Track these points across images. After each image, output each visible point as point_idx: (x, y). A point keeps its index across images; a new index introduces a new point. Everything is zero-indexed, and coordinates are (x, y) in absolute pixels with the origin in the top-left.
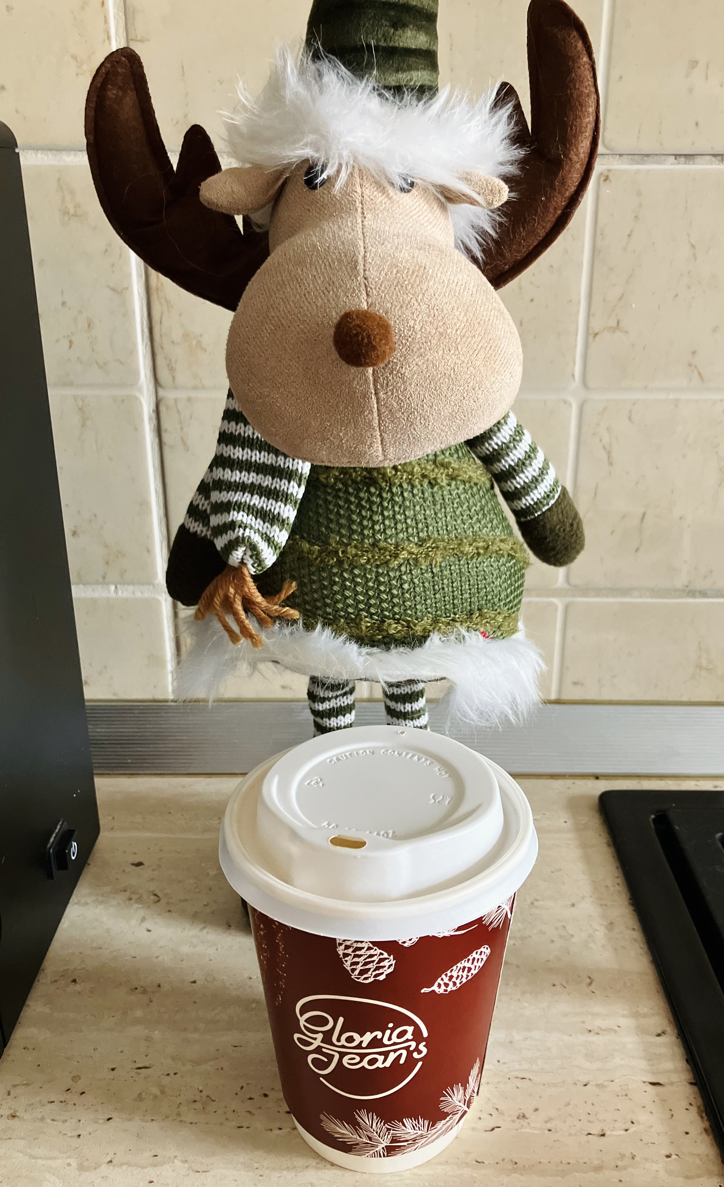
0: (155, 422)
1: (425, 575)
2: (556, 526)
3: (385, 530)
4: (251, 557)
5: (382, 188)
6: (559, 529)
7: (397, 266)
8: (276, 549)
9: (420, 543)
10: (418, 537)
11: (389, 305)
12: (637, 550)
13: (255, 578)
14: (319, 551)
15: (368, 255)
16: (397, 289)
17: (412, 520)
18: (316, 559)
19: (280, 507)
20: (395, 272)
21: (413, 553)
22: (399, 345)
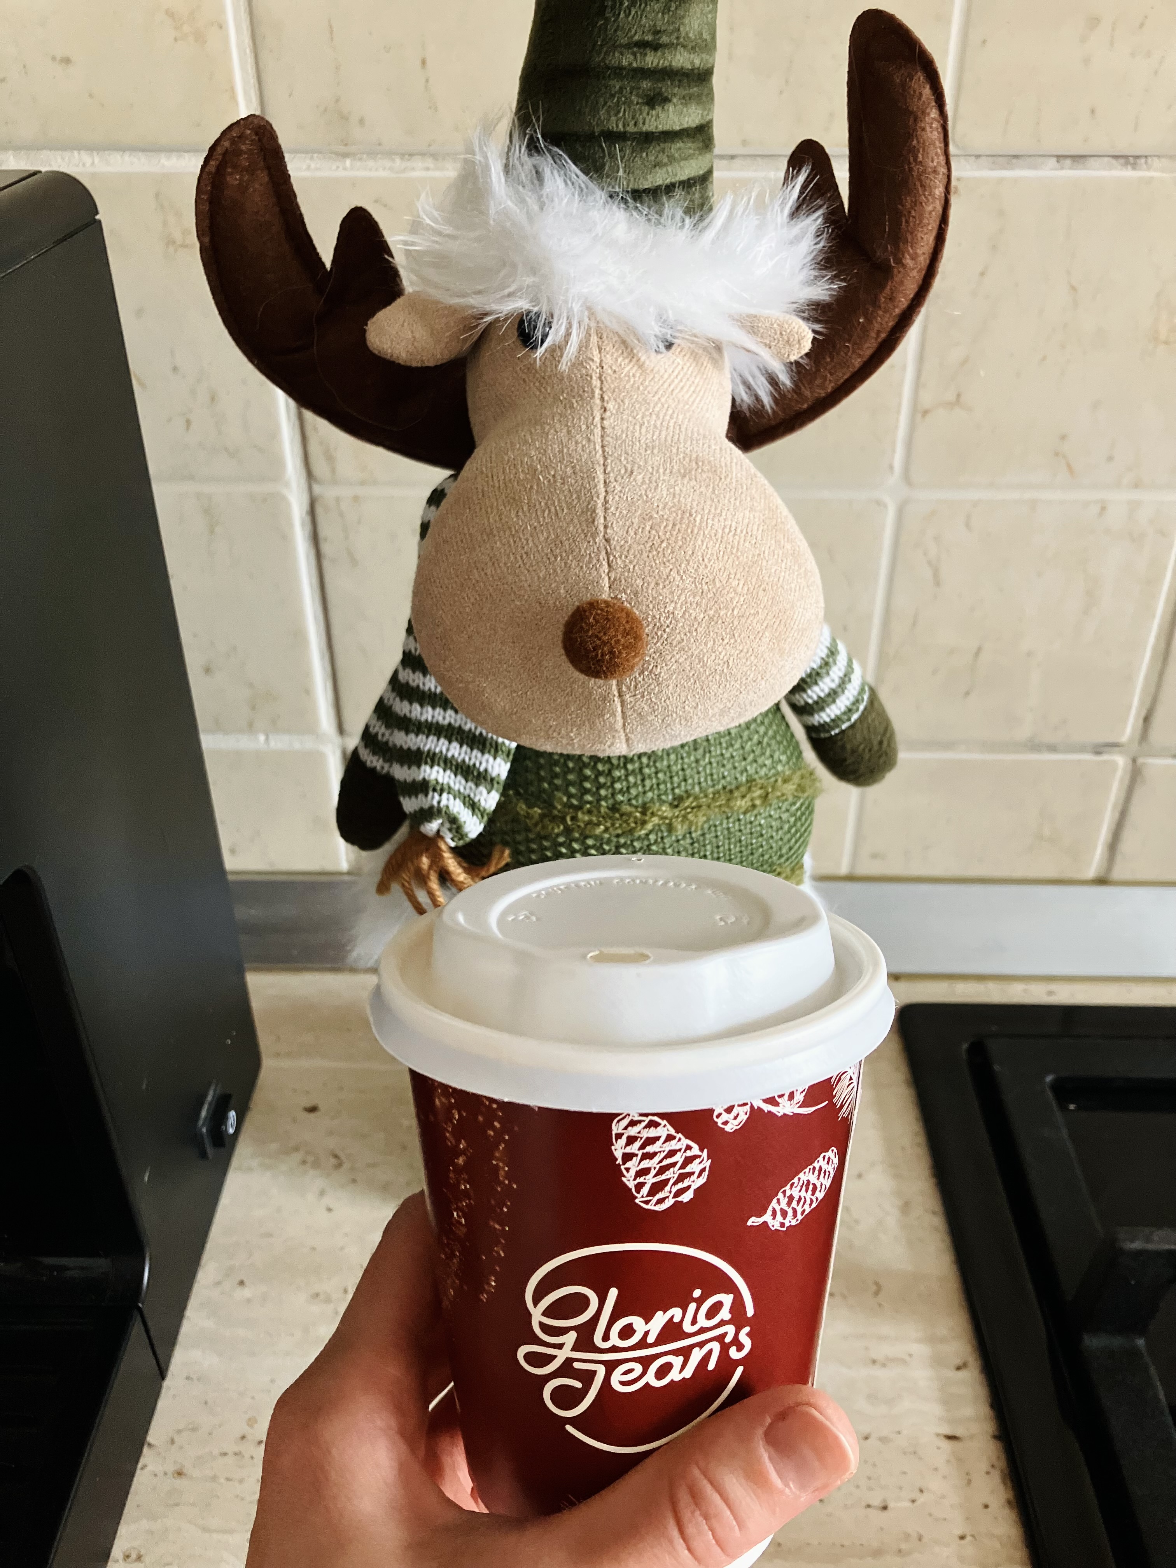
0: (308, 527)
1: (682, 842)
2: (859, 746)
3: (628, 788)
4: (450, 830)
5: (629, 349)
6: (864, 750)
7: (651, 517)
8: (482, 816)
9: (676, 803)
10: (674, 794)
11: (639, 582)
12: (967, 693)
13: (454, 850)
14: (540, 815)
15: (610, 498)
16: (651, 555)
17: (665, 774)
18: (536, 825)
19: (487, 761)
20: (648, 528)
21: (666, 818)
22: (653, 638)
